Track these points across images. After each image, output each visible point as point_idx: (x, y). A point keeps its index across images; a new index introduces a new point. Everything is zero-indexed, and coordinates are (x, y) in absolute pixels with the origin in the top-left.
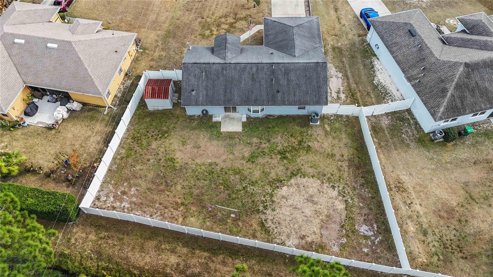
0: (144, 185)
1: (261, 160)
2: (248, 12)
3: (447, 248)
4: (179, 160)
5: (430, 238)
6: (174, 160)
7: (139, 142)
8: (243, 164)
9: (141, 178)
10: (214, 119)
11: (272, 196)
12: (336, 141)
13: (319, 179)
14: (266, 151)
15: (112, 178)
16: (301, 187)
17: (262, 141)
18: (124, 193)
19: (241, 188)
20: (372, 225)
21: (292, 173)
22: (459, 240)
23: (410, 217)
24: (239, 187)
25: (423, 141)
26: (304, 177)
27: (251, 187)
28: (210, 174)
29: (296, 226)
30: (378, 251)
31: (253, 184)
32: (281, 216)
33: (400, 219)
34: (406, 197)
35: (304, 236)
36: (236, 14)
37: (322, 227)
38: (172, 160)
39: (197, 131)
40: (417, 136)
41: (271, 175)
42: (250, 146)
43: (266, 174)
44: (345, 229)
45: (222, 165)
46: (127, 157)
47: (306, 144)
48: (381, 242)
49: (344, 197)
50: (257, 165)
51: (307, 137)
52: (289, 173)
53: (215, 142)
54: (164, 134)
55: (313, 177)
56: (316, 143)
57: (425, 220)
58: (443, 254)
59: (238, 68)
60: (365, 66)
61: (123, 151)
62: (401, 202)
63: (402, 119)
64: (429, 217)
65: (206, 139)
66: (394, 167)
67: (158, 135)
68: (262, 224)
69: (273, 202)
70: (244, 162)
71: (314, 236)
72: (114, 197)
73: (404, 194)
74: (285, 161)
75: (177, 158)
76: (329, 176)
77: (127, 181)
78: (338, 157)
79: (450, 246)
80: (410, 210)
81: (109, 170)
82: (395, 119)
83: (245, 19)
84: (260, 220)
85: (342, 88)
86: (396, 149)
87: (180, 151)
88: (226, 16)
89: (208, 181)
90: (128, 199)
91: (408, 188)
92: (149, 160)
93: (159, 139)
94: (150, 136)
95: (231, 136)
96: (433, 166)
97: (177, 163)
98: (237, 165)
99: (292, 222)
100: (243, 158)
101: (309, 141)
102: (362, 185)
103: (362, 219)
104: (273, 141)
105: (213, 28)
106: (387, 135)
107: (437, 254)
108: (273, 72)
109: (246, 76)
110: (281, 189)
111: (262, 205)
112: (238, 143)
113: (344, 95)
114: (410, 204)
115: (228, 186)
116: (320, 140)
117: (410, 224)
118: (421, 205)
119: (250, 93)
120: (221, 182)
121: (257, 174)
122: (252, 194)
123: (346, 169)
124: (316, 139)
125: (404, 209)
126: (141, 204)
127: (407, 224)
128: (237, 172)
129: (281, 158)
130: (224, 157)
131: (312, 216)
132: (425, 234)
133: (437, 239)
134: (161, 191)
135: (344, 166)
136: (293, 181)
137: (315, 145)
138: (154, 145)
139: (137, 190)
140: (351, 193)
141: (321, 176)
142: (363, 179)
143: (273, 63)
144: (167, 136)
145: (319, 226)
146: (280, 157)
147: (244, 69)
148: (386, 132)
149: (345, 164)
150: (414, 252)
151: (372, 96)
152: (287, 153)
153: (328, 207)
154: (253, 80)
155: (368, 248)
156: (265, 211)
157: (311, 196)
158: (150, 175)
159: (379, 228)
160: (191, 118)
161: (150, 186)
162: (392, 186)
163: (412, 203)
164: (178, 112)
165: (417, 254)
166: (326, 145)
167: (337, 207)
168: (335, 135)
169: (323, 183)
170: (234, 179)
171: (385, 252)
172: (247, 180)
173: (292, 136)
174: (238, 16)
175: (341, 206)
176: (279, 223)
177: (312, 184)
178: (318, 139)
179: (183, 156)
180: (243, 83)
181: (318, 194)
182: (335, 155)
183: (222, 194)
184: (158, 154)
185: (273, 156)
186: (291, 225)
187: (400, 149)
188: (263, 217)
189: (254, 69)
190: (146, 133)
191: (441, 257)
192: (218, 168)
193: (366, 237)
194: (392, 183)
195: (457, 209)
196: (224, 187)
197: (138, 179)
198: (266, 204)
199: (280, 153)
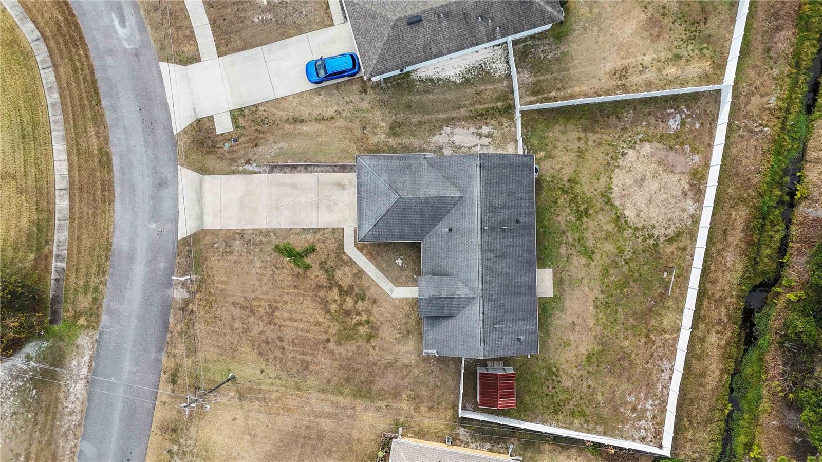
0: (624, 386)
1: (590, 243)
3: (695, 36)
4: (590, 348)
5: (684, 53)
6: (589, 354)
7: (562, 404)
8: (596, 265)
9: (613, 393)
11: (637, 229)
12: (559, 145)
13: (613, 171)
14: (577, 236)
15: (614, 428)
16: (624, 193)
17: (564, 241)
18: (634, 409)
19: (627, 267)
20: (669, 115)
21: (606, 203)
22: (686, 21)
23: (659, 70)
24: (625, 269)
25: (559, 34)
26: (612, 188)
27: (626, 254)
28: (609, 307)
29: (671, 201)
30: (698, 111)
31: (621, 251)
32: (661, 218)
33: (662, 81)
34: (634, 69)
35: (683, 193)
36: (319, 287)
37: (672, 172)
38: (589, 357)
39: (552, 329)
40: (552, 40)
41: (610, 229)
42: (571, 257)
43: (608, 236)
44: (674, 145)
45: (596, 292)
46: (584, 415)
47: (566, 184)
48: (689, 108)
49: (635, 143)
50: (596, 247)
51: (556, 182)
52: (608, 207)
53: (567, 303)
54: (552, 373)
55: (611, 178)
56: (564, 171)
57: (663, 54)
58: (701, 43)
59: (487, 278)
60: (427, 92)
61: (576, 422)
62: (641, 77)
64: (660, 49)
65: (563, 316)
66: (593, 77)
67: (553, 380)
68: (671, 240)
69: (644, 227)
70: (593, 264)
71: (683, 182)
72: (640, 421)
73: (630, 71)
74: (591, 212)
75: (587, 350)
76: (609, 158)
77: (618, 409)
78: (582, 145)
79: (692, 33)
80: (650, 68)
81: (605, 434)
82: (523, 64)
83: (330, 271)
84: (665, 243)
85: (472, 129)
86: (568, 70)
87: (577, 347)
88: (324, 303)
89: (618, 308)
90: (641, 403)
91: (622, 64)
92: (589, 387)
93: (559, 379)
94: (554, 391)
95: (558, 283)
96: (596, 29)
97: (594, 350)
98: (596, 273)
99: (667, 205)
100: (588, 265)
101: (561, 179)
102: (619, 119)
103: (662, 124)
104: (563, 227)
105: (354, 321)
106: (545, 78)
107: (702, 49)
108: (492, 229)
109: (499, 267)
110: (628, 217)
111: (648, 240)
112: (568, 274)
113: (484, 127)
114: (643, 67)
115: (624, 283)
116: (560, 166)
117: (668, 72)
118: (644, 55)
119: (520, 259)
120: (619, 291)
121: (609, 247)
122: (634, 253)
123: (598, 136)
124: (559, 171)
125: (649, 75)
126: (648, 385)
127: (667, 75)
128: (605, 272)
129: (587, 217)
130: (587, 290)
131: (659, 182)
132: (678, 57)
133: (685, 45)
134: (630, 364)
135: (594, 138)
136: (617, 203)
137: (567, 173)
138: (567, 383)
139: (629, 394)
140: (630, 134)
141: (610, 168)
142: (611, 117)
143: (481, 228)
144: (555, 367)
145: (671, 176)
146: (585, 218)
147: (489, 269)
148: (542, 78)
149: (592, 136)
150: (699, 73)
151: (483, 87)
152: (580, 209)
153: (648, 162)
154: (502, 256)
155: (695, 123)
156: (655, 237)
157: (636, 181)
158: (611, 381)
159: (672, 107)
161: (624, 379)
162: (619, 83)
163: (641, 64)
165: (700, 70)
166: (566, 158)
167: (649, 151)
168: (550, 146)
169: (618, 167)
170: (614, 276)
171: (699, 104)
172: (616, 259)
173: (556, 203)
174: (324, 282)
175: (647, 148)
176: (669, 220)
177: (620, 180)
178: (558, 167)
179: (585, 344)
180: (507, 270)
181: (633, 173)
182: (579, 148)
183: (634, 289)
184: (581, 376)
185: (584, 226)
186: (671, 206)
187: (569, 65)
188: (662, 239)
189: (490, 255)
190: (548, 397)
191: (705, 45)
192: (601, 296)
193: (683, 124)
194: (615, 83)
195: (649, 14)
196: (625, 287)
197: (615, 395)
198: (647, 236)
199: (579, 218)
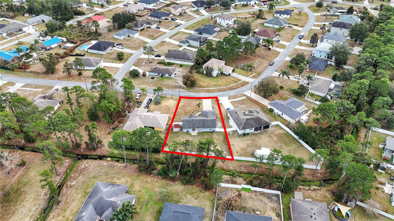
2: (197, 109)
7: (172, 138)
10: (190, 133)
12: (220, 137)
17: (202, 137)
25: (239, 136)
39: (186, 135)
42: (199, 137)
51: (212, 136)
53: (190, 137)
59: (195, 120)
60: (227, 121)
63: (235, 132)
65: (188, 136)
82: (233, 132)
83: (196, 111)
85: (221, 126)
86: (233, 138)
87: (182, 139)
88: (191, 110)
94: (174, 137)
95: (194, 136)
96: (241, 141)
100: (197, 140)
104: (204, 136)
108: (204, 121)
118: (237, 148)
119: (198, 126)
143: (204, 119)
147: (197, 121)
148: (231, 135)
149: (221, 141)
154: (199, 123)
160: (184, 133)
163: (235, 147)
164: (181, 131)
166: (217, 137)
168: (219, 135)
174: (194, 110)
178: (215, 136)
180: (197, 124)
182: (219, 139)
187: (235, 138)
189: (199, 121)
193: (225, 154)
195: (245, 148)
